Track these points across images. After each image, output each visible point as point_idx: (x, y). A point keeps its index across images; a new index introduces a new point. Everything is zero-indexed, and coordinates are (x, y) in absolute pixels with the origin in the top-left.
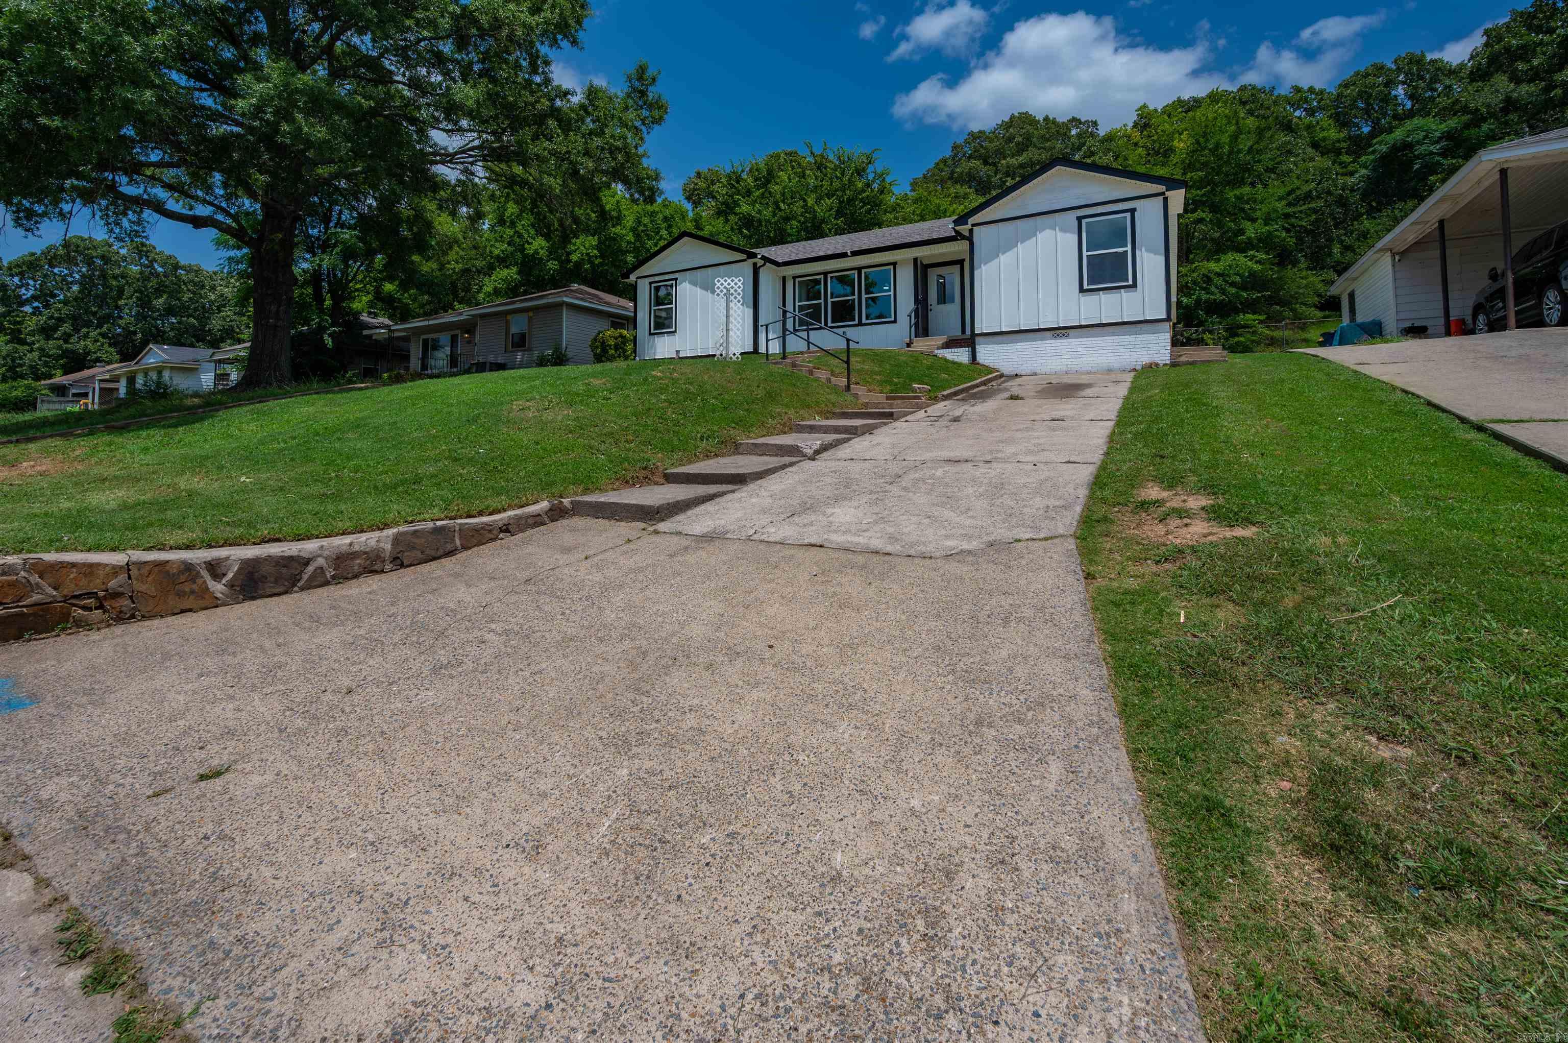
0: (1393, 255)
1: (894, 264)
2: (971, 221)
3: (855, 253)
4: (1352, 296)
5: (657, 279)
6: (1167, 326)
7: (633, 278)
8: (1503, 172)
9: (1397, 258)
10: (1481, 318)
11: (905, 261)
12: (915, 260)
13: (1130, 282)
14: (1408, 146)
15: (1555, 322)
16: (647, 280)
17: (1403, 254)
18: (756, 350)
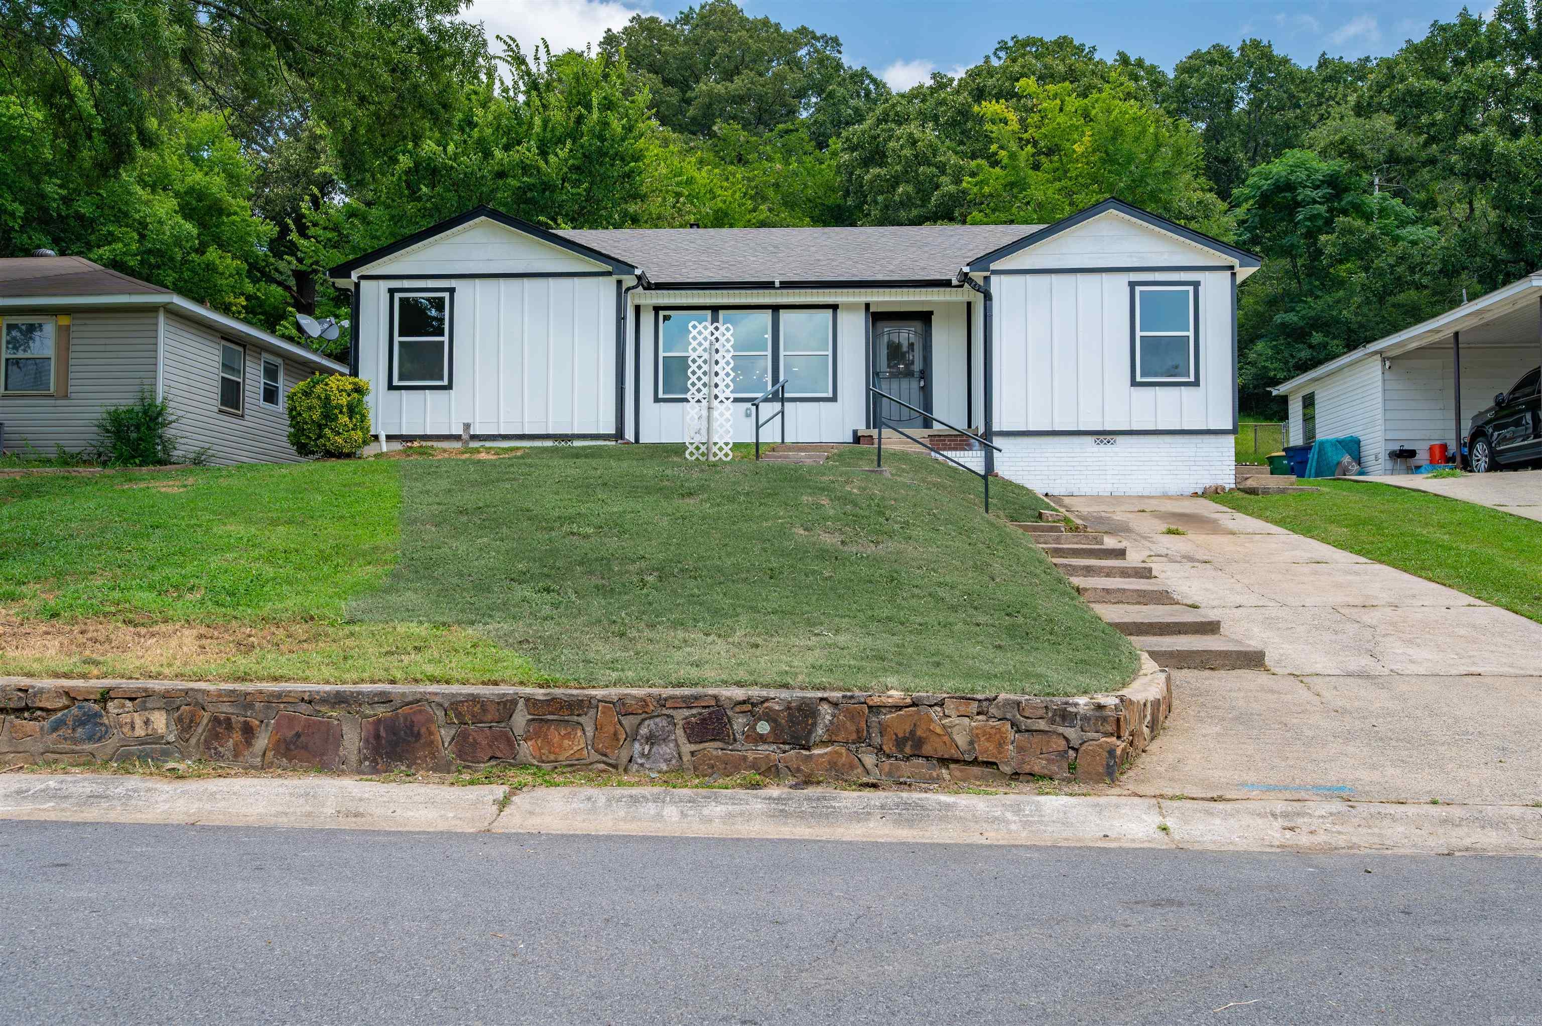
0: (1384, 360)
1: (834, 307)
2: (993, 266)
3: (787, 285)
4: (1309, 401)
5: (406, 284)
6: (1230, 440)
7: (354, 276)
9: (1388, 364)
10: (1479, 448)
11: (851, 307)
12: (868, 305)
13: (1192, 379)
14: (1289, 186)
16: (385, 285)
17: (1392, 359)
18: (619, 434)
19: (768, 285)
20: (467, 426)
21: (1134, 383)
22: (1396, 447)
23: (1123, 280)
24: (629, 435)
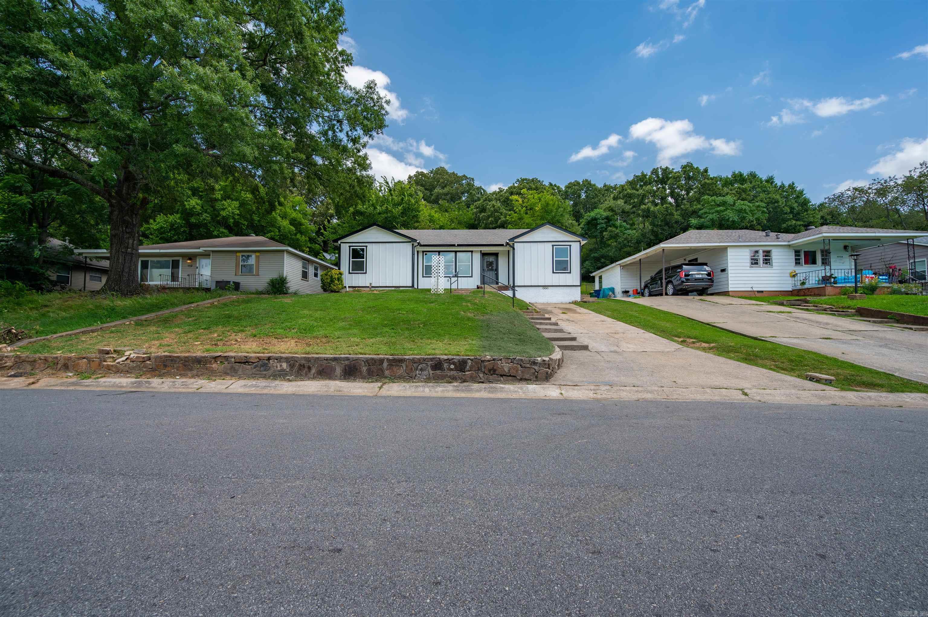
0: (620, 266)
1: (472, 252)
2: (515, 241)
3: (459, 245)
4: (600, 278)
5: (354, 244)
6: (579, 288)
7: (339, 242)
8: (663, 250)
9: (622, 268)
10: (646, 290)
11: (476, 251)
12: (481, 251)
13: (569, 271)
14: (595, 219)
15: (671, 294)
16: (348, 245)
17: (623, 266)
18: (413, 286)
19: (454, 245)
20: (371, 284)
21: (553, 272)
22: (624, 290)
23: (550, 244)
24: (416, 286)
